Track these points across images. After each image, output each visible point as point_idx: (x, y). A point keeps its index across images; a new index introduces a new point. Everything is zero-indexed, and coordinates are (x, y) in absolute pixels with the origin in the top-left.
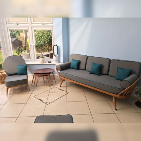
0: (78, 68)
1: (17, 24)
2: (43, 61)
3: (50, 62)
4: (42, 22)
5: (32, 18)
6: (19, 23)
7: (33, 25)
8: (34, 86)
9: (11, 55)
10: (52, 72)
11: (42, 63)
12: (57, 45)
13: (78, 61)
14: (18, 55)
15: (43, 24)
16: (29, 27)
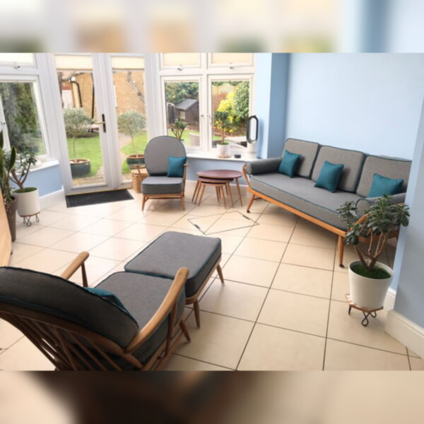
0: (296, 174)
1: (179, 69)
2: (224, 152)
3: (238, 156)
4: (231, 63)
5: (210, 55)
6: (183, 66)
7: (211, 71)
8: (195, 203)
9: (162, 135)
10: (237, 178)
11: (220, 157)
12: (257, 117)
13: (297, 157)
14: (174, 136)
15: (231, 68)
16: (201, 75)
